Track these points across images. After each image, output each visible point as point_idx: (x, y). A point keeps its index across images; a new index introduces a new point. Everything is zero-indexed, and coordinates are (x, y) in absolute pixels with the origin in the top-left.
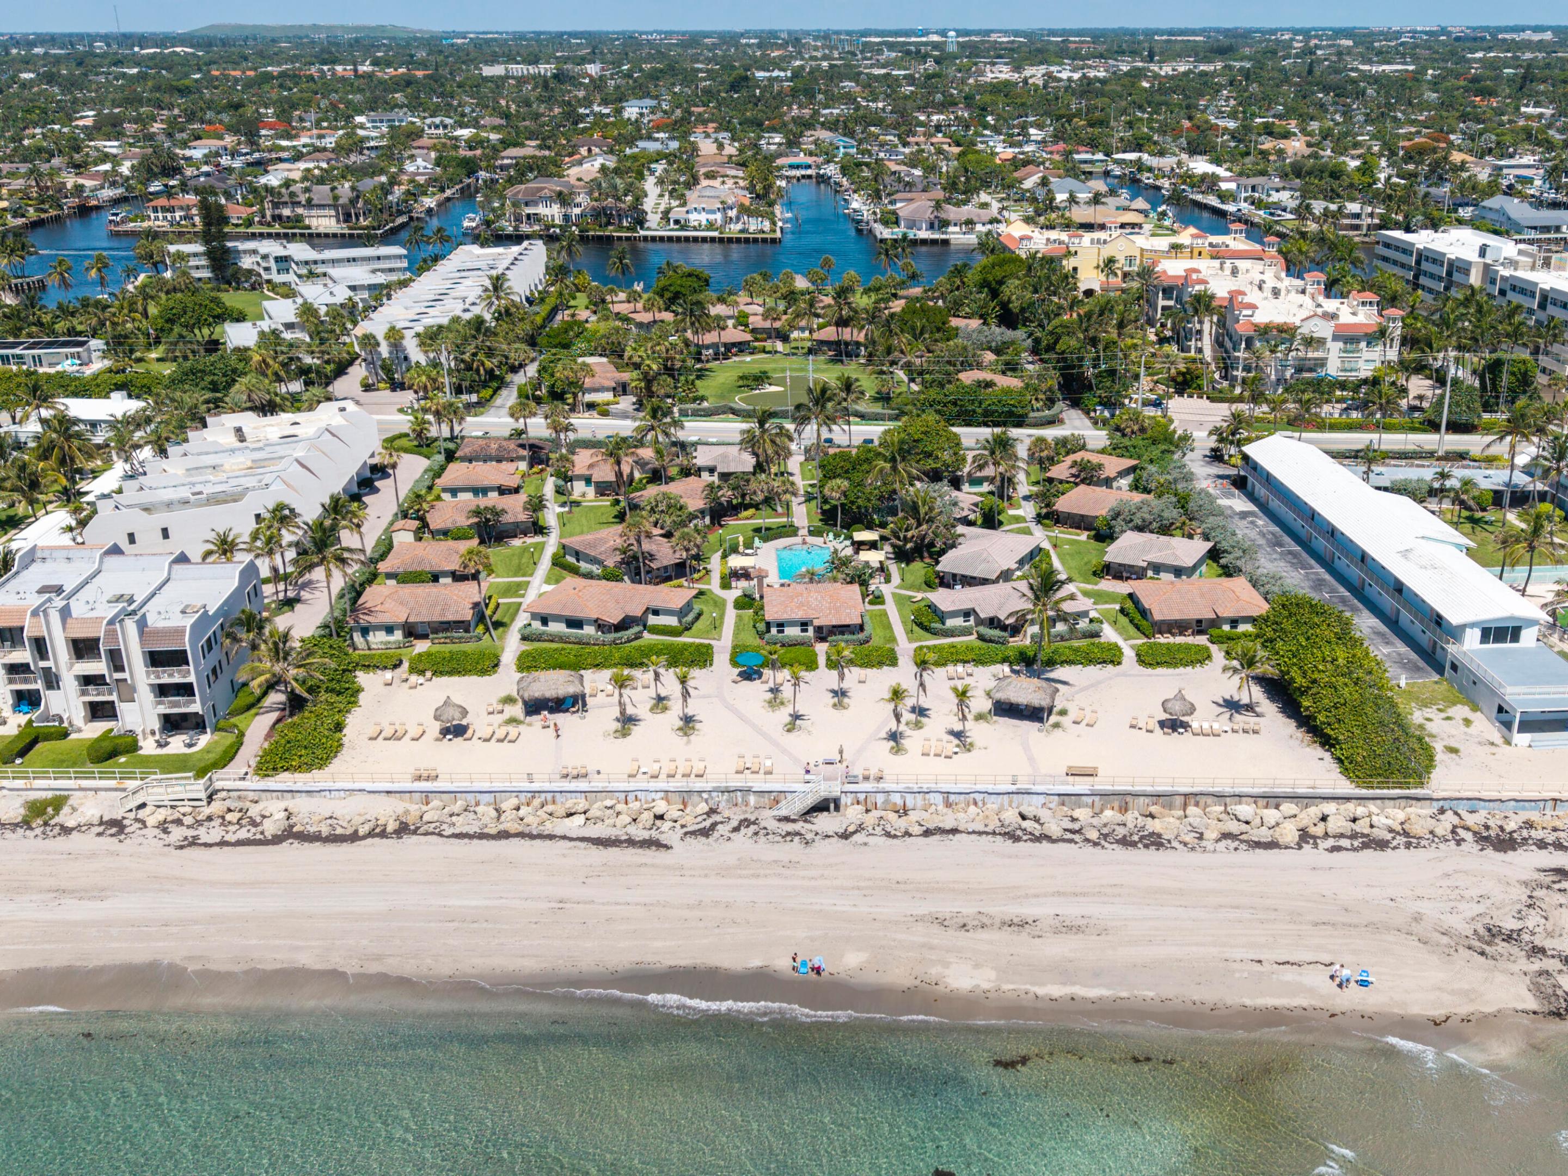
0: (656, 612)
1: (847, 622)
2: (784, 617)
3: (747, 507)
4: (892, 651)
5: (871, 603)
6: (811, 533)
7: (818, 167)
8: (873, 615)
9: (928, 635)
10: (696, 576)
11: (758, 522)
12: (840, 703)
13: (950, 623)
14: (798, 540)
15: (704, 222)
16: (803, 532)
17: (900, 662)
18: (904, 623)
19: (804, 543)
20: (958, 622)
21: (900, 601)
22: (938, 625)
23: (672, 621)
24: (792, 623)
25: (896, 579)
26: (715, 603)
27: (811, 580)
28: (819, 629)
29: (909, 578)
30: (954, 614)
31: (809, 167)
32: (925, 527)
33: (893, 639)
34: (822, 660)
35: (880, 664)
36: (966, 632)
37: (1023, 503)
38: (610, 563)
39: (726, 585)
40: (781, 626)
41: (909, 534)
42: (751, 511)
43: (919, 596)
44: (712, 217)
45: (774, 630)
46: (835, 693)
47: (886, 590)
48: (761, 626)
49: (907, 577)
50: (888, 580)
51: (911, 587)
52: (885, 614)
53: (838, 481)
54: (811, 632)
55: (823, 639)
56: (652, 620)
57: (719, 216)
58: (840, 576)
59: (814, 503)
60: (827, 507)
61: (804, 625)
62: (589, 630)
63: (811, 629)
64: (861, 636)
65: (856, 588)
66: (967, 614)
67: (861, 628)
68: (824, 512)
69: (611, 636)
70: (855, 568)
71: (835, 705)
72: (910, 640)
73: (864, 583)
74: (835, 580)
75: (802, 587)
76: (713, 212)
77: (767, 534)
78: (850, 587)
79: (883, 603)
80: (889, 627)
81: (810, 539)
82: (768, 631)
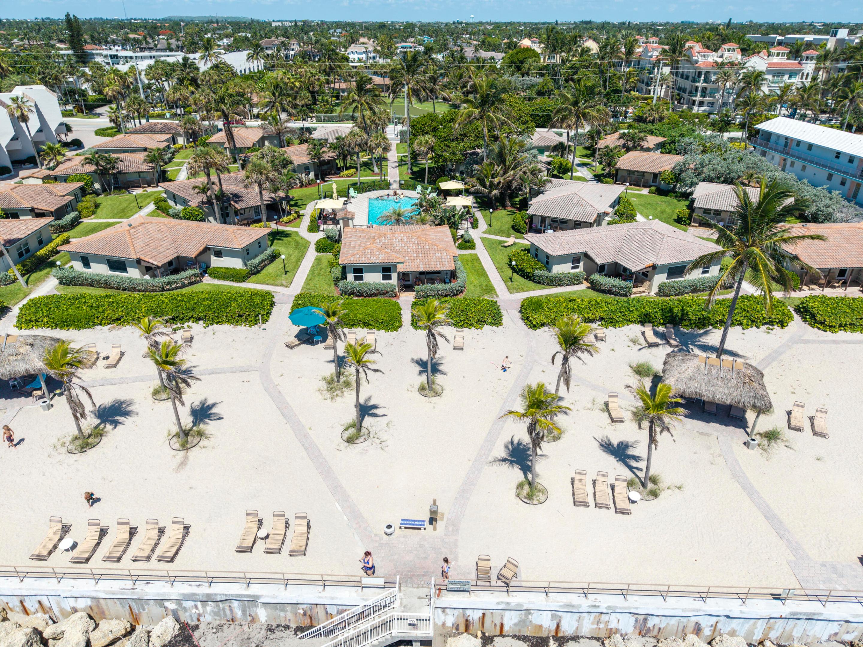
0: (218, 254)
1: (438, 267)
2: (363, 260)
3: (347, 168)
4: (494, 305)
5: (460, 247)
6: (402, 186)
7: (415, 47)
8: (464, 260)
9: (531, 284)
10: (285, 219)
11: (355, 179)
12: (430, 384)
13: (558, 269)
14: (391, 192)
15: (357, 59)
16: (396, 186)
17: (504, 320)
18: (499, 269)
19: (395, 193)
20: (565, 269)
21: (490, 246)
22: (543, 273)
23: (237, 264)
24: (372, 268)
25: (483, 225)
26: (297, 244)
27: (398, 222)
28: (404, 276)
29: (496, 224)
30: (562, 259)
31: (411, 48)
32: (511, 173)
33: (490, 289)
34: (406, 316)
35: (481, 322)
36: (574, 280)
37: (579, 168)
38: (194, 203)
39: (313, 228)
40: (359, 271)
41: (496, 181)
42: (352, 171)
43: (511, 241)
44: (360, 56)
45: (350, 277)
46: (422, 364)
47: (475, 234)
48: (338, 271)
49: (494, 222)
50: (475, 225)
51: (499, 232)
52: (476, 259)
53: (427, 137)
54: (394, 280)
55: (407, 287)
56: (216, 262)
57: (364, 56)
58: (428, 218)
59: (406, 167)
60: (415, 169)
61: (386, 271)
62: (134, 273)
63: (394, 276)
64: (454, 285)
65: (446, 229)
66: (575, 259)
67: (453, 275)
68: (413, 173)
69: (160, 280)
70: (445, 211)
71: (422, 389)
72: (511, 290)
73: (454, 226)
74: (423, 222)
75: (388, 228)
76: (361, 53)
77: (362, 188)
78: (439, 228)
79: (473, 247)
80: (482, 273)
81: (399, 192)
82: (344, 277)
